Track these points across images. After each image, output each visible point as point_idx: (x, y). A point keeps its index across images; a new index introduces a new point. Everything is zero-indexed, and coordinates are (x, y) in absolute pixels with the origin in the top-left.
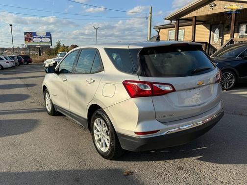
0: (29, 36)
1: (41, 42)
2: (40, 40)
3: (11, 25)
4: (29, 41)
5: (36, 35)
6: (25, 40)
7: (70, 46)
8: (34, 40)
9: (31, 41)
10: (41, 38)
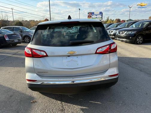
0: (91, 14)
1: (96, 18)
2: (96, 16)
3: (79, 9)
4: (90, 18)
5: (94, 14)
6: (88, 17)
7: (115, 20)
8: (93, 17)
9: (91, 18)
10: (96, 15)
